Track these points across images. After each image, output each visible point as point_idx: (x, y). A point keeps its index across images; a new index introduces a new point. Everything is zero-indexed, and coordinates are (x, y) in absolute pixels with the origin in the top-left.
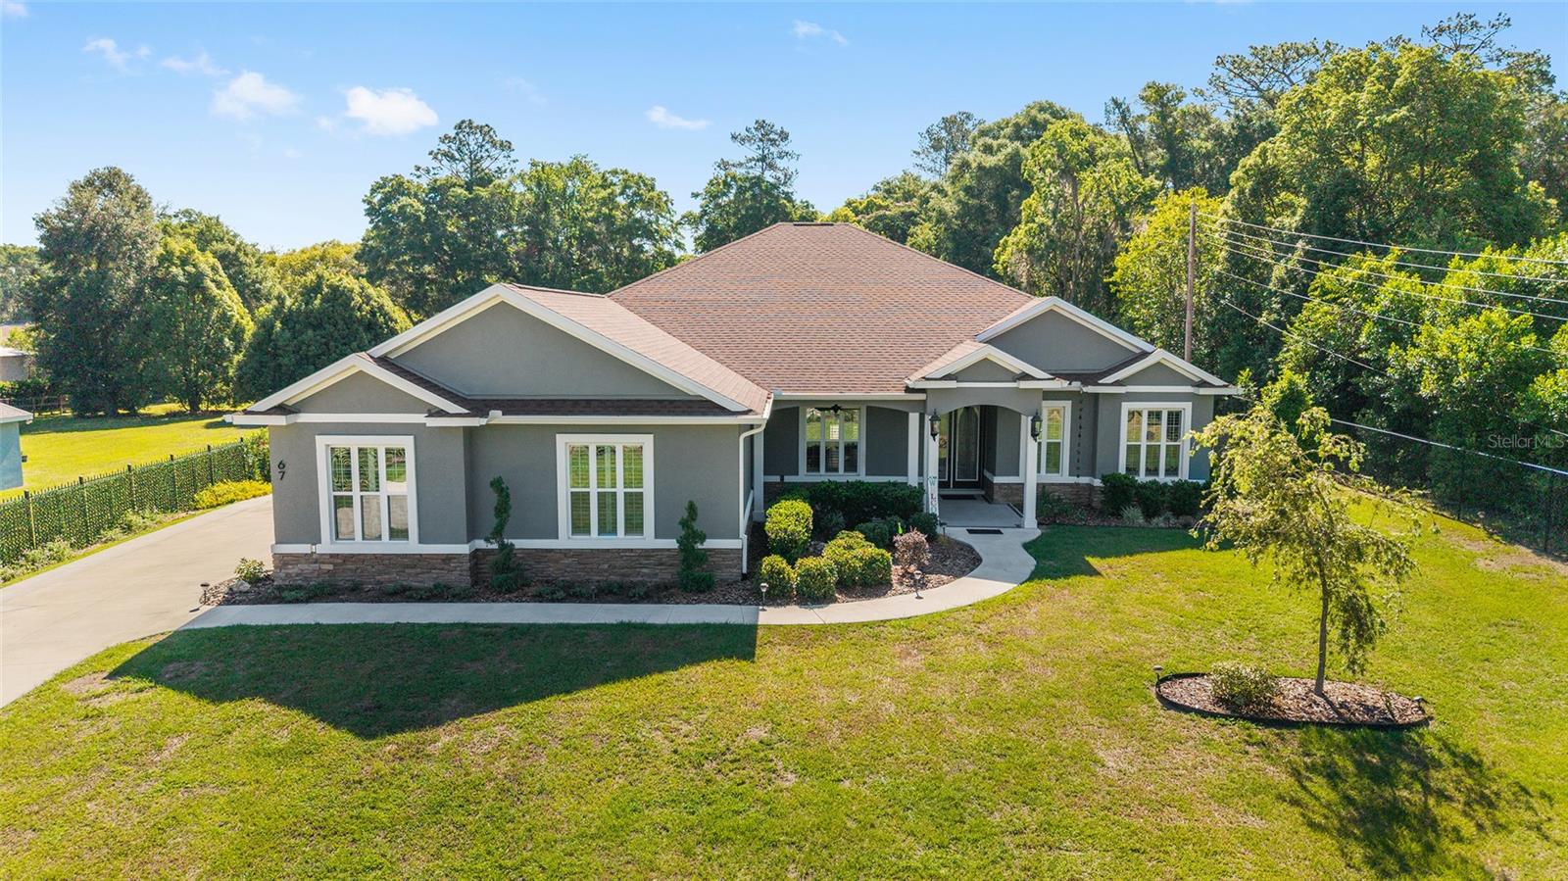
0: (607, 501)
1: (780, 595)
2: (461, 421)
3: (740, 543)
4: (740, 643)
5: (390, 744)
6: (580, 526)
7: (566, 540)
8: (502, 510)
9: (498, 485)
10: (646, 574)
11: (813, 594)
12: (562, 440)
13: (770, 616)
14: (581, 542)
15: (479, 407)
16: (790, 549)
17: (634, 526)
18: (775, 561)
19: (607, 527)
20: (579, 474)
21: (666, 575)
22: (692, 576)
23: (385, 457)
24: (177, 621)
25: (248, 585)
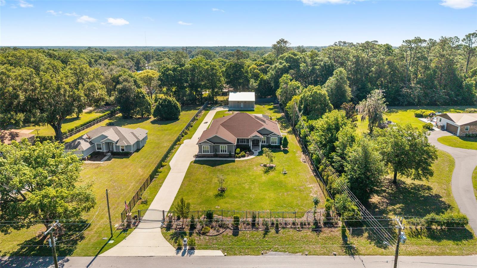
0: (224, 150)
1: (237, 157)
2: (213, 144)
3: (234, 153)
4: (234, 161)
5: (214, 167)
6: (222, 152)
7: (220, 153)
8: (216, 151)
9: (216, 149)
10: (226, 156)
11: (239, 157)
12: (220, 146)
13: (236, 159)
14: (222, 153)
15: (214, 143)
16: (238, 154)
17: (226, 152)
18: (236, 155)
19: (224, 152)
20: (221, 148)
21: (228, 156)
22: (230, 156)
23: (207, 147)
24: (194, 159)
25: (197, 156)
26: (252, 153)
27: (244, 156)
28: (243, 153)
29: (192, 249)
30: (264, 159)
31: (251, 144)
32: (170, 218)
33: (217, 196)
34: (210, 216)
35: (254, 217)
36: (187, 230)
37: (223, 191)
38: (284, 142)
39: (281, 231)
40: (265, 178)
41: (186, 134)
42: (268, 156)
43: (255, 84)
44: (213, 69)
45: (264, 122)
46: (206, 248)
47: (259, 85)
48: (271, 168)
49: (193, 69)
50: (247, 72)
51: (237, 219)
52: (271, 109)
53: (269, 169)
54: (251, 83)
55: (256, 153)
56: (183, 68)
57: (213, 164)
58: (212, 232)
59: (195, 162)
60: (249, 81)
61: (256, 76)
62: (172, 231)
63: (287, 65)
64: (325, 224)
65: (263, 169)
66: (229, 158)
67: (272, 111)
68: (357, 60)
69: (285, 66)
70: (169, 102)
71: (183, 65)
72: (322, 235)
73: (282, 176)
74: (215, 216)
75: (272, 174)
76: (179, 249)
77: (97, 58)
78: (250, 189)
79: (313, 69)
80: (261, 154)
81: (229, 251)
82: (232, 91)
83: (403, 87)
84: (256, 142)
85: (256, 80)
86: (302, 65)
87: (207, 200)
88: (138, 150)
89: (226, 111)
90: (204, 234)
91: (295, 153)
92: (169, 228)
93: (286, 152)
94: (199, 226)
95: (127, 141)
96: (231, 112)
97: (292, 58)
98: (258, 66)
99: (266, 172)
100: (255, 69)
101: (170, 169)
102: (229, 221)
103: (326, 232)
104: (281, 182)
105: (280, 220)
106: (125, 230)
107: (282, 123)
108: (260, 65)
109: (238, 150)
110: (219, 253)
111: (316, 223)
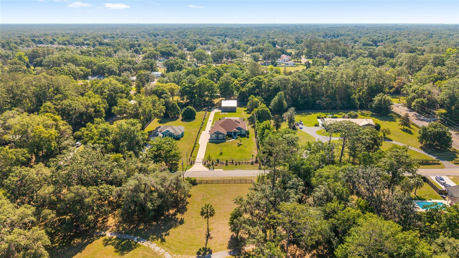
6: (220, 138)
9: (218, 137)
11: (228, 140)
12: (220, 135)
13: (226, 141)
15: (217, 134)
17: (222, 138)
18: (226, 139)
22: (224, 139)
23: (214, 136)
24: (209, 141)
25: (210, 140)
26: (233, 138)
27: (230, 140)
28: (229, 138)
29: (214, 169)
30: (238, 141)
31: (233, 134)
32: (205, 161)
33: (220, 155)
34: (218, 160)
35: (232, 161)
36: (211, 164)
37: (222, 153)
38: (248, 133)
39: (241, 165)
40: (238, 148)
41: (202, 128)
42: (239, 140)
43: (237, 94)
44: (212, 86)
45: (239, 123)
46: (218, 169)
47: (240, 94)
48: (241, 144)
49: (200, 85)
50: (232, 88)
51: (227, 161)
52: (245, 111)
53: (240, 145)
54: (235, 93)
55: (235, 138)
56: (195, 86)
57: (217, 143)
58: (219, 165)
59: (209, 142)
60: (233, 93)
61: (238, 89)
62: (206, 165)
63: (255, 85)
64: (255, 162)
65: (238, 145)
66: (223, 140)
67: (246, 112)
68: (293, 83)
69: (253, 86)
70: (191, 109)
71: (194, 84)
72: (253, 165)
73: (244, 148)
74: (220, 161)
75: (241, 147)
76: (210, 169)
77: (121, 62)
78: (232, 152)
79: (269, 89)
80: (237, 138)
81: (224, 169)
82: (223, 100)
83: (317, 100)
84: (235, 133)
85: (238, 91)
86: (263, 86)
87: (216, 156)
88: (182, 137)
89: (220, 112)
90: (217, 165)
91: (252, 138)
92: (205, 164)
93: (248, 137)
94: (214, 164)
95: (178, 133)
96: (223, 113)
97: (258, 81)
98: (239, 81)
99: (239, 146)
100: (237, 84)
101: (199, 145)
102: (225, 162)
103: (255, 164)
104: (244, 150)
105: (241, 162)
106: (191, 165)
107: (250, 121)
108: (241, 81)
109: (227, 137)
110: (222, 170)
111: (252, 162)
